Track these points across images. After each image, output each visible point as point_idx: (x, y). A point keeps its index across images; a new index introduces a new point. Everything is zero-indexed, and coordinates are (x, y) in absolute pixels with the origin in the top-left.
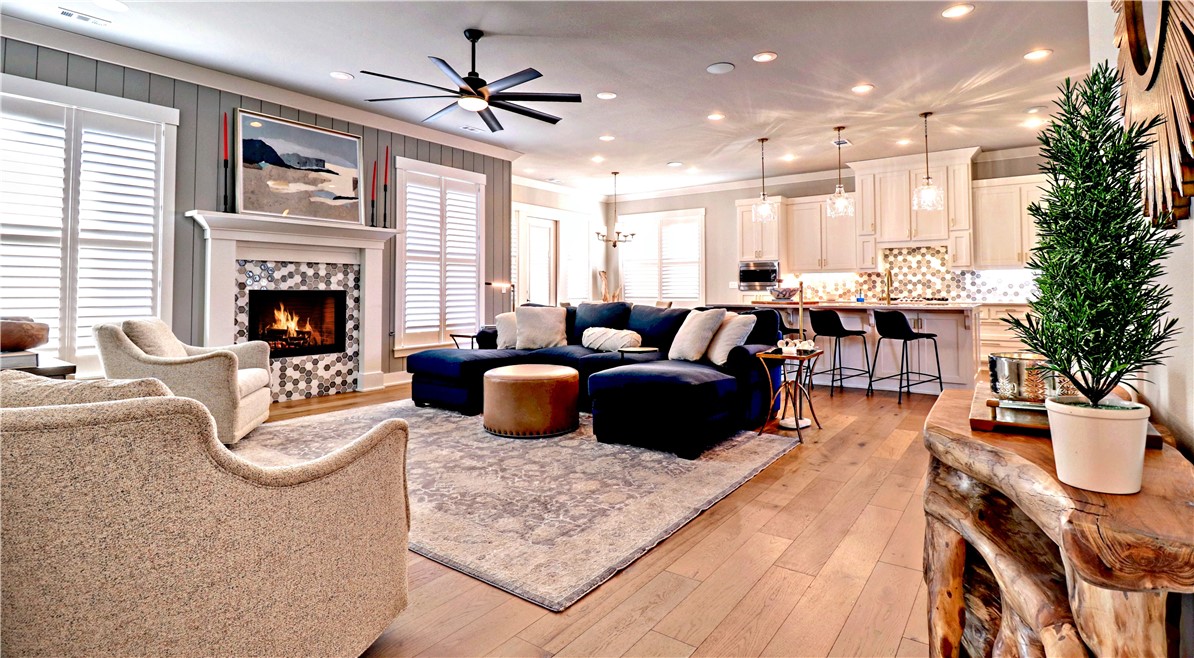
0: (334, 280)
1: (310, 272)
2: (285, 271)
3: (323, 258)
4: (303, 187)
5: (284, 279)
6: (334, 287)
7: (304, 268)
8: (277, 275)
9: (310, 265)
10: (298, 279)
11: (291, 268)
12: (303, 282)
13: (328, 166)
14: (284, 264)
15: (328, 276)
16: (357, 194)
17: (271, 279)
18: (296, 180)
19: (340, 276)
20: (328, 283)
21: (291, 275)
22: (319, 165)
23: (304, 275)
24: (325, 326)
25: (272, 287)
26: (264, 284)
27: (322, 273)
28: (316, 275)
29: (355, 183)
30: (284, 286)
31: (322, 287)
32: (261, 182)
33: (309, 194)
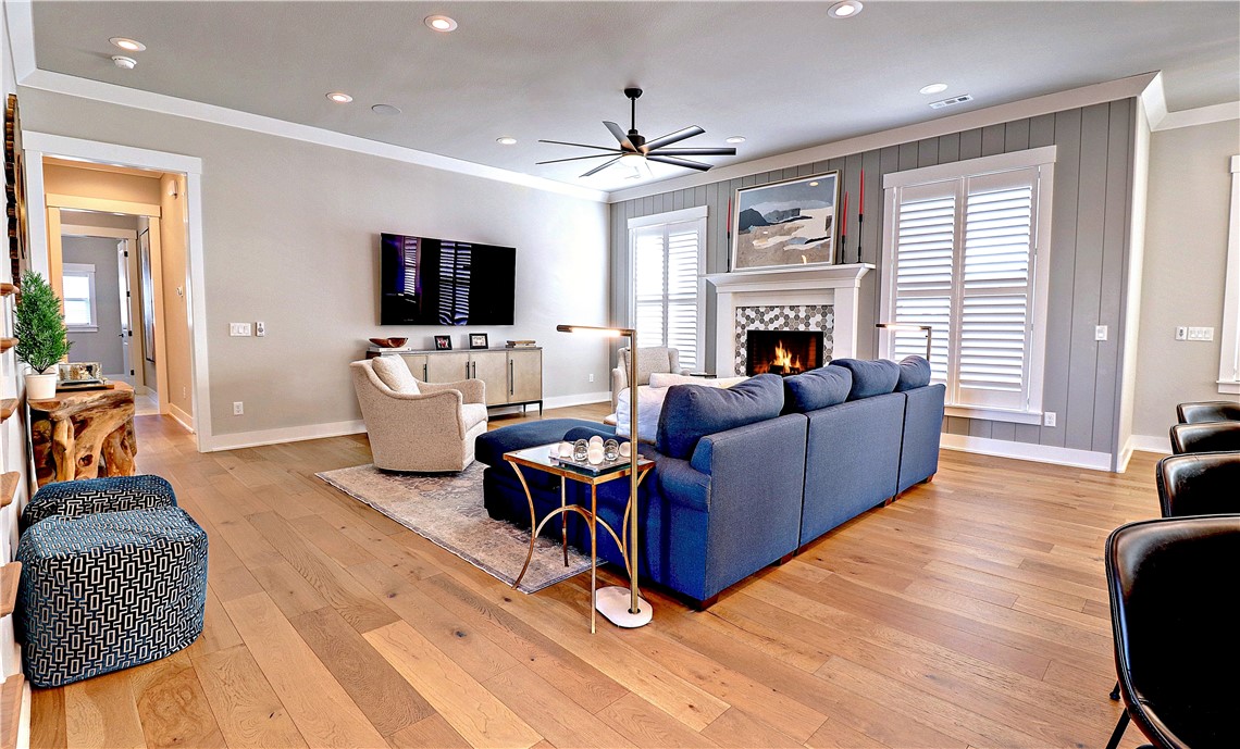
0: (812, 321)
1: (792, 314)
2: (772, 314)
3: (803, 301)
4: (779, 239)
5: (772, 321)
6: (813, 328)
7: (787, 311)
8: (766, 318)
9: (792, 308)
10: (782, 321)
11: (777, 311)
12: (786, 324)
13: (802, 213)
14: (772, 308)
15: (807, 317)
16: (829, 233)
17: (762, 321)
18: (774, 235)
19: (819, 317)
20: (807, 325)
21: (777, 318)
22: (795, 214)
23: (787, 317)
24: (809, 363)
25: (762, 328)
26: (758, 326)
27: (802, 315)
28: (797, 317)
29: (829, 220)
30: (771, 328)
31: (802, 328)
32: (749, 242)
33: (783, 244)
